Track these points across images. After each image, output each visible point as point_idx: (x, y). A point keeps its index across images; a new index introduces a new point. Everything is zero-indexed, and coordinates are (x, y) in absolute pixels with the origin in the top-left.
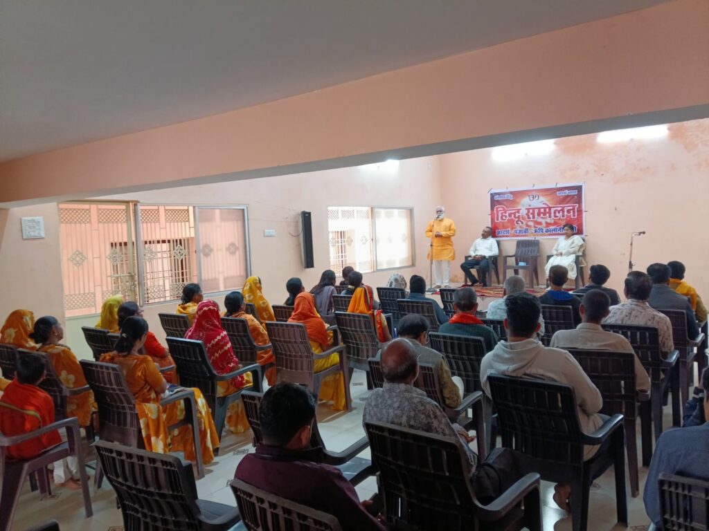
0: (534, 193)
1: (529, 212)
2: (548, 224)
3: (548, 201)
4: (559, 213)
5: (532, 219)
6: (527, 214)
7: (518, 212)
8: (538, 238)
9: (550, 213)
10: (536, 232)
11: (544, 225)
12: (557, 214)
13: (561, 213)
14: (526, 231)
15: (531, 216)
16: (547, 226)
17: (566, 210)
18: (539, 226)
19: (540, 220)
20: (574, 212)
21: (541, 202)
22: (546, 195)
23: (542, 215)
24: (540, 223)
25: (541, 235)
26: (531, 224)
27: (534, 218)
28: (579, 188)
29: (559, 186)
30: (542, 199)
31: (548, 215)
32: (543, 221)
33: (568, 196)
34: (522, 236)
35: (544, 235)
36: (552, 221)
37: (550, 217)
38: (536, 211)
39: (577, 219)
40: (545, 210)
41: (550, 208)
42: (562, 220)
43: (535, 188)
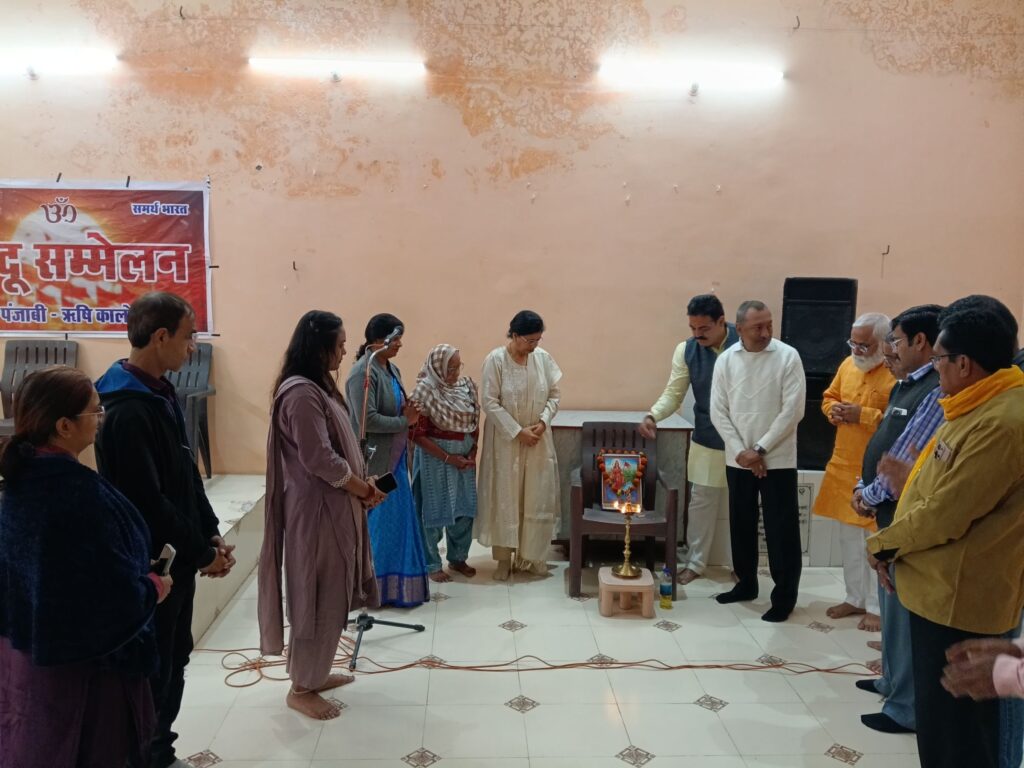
0: (62, 201)
1: (45, 255)
2: (105, 297)
3: (104, 227)
4: (137, 264)
5: (54, 278)
6: (41, 263)
7: (13, 255)
8: (74, 336)
9: (110, 264)
10: (68, 316)
11: (94, 298)
12: (132, 270)
13: (143, 268)
14: (38, 313)
15: (53, 269)
16: (101, 303)
17: (156, 260)
18: (77, 302)
19: (78, 282)
20: (180, 266)
21: (80, 228)
22: (101, 210)
23: (86, 268)
24: (82, 293)
25: (86, 328)
26: (52, 291)
27: (61, 274)
28: (195, 200)
29: (135, 186)
30: (85, 219)
31: (103, 268)
32: (91, 287)
33: (164, 219)
34: (26, 327)
35: (94, 328)
36: (118, 290)
37: (111, 275)
38: (69, 255)
39: (188, 286)
40: (95, 254)
41: (110, 250)
42: (148, 286)
43: (63, 185)
